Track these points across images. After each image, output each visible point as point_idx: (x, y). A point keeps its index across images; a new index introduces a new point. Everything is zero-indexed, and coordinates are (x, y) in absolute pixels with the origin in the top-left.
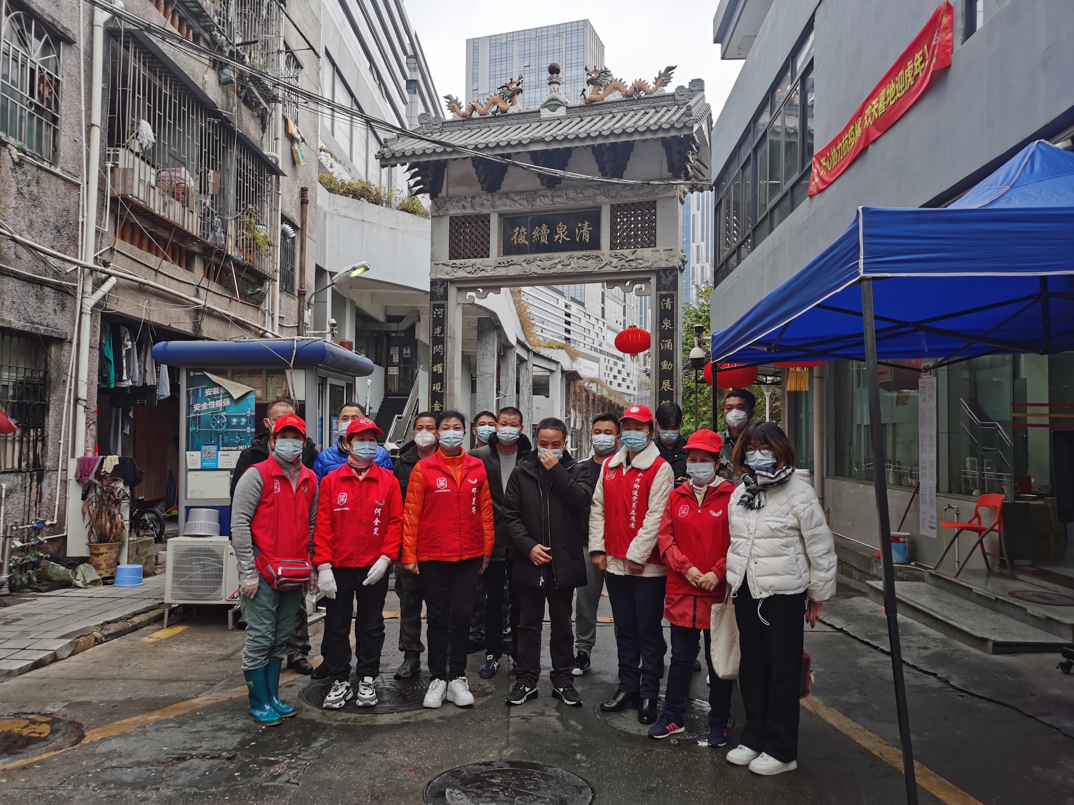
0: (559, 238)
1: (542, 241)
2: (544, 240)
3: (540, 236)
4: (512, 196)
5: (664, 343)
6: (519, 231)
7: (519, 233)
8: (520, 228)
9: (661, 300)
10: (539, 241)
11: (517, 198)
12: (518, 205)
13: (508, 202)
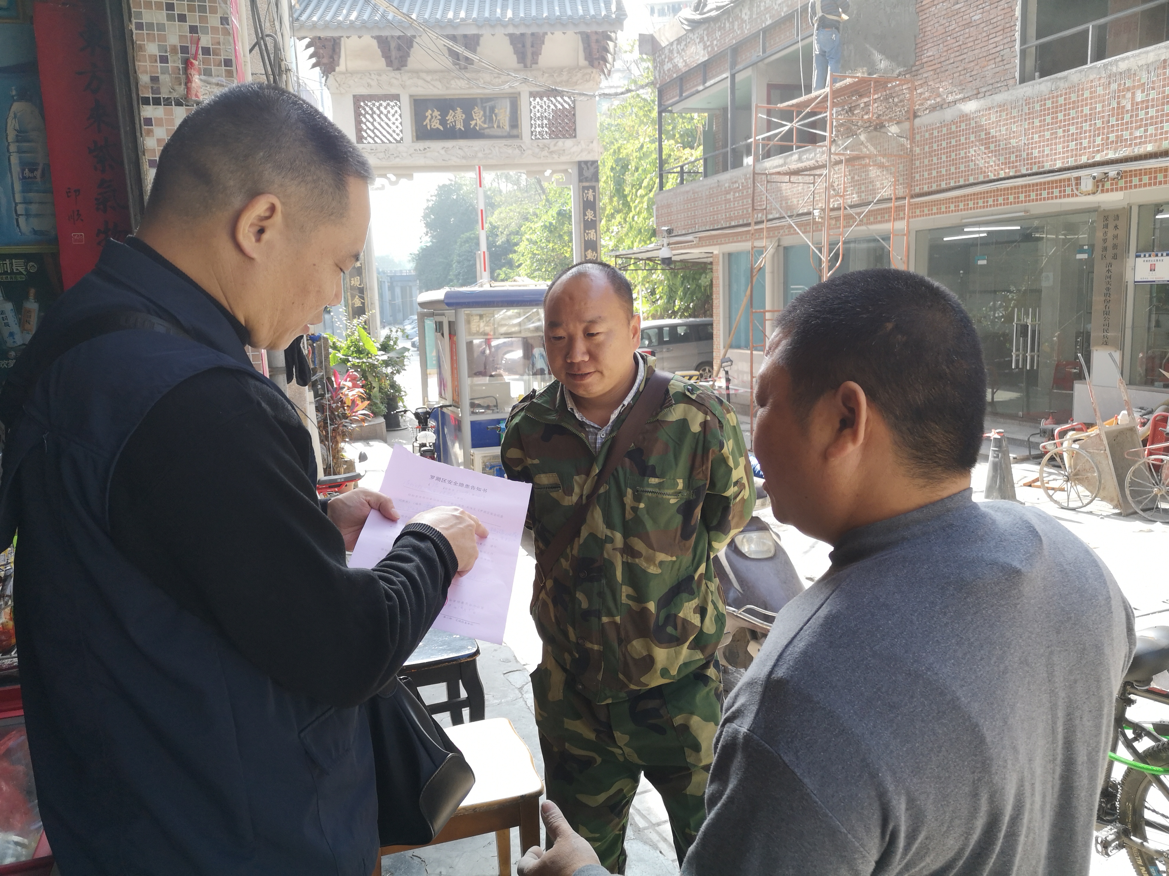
0: (476, 124)
1: (458, 127)
2: (460, 126)
3: (455, 121)
4: (424, 75)
5: (587, 234)
6: (431, 115)
7: (432, 117)
8: (433, 111)
9: (583, 192)
10: (454, 127)
11: (429, 78)
12: (431, 87)
13: (420, 82)
